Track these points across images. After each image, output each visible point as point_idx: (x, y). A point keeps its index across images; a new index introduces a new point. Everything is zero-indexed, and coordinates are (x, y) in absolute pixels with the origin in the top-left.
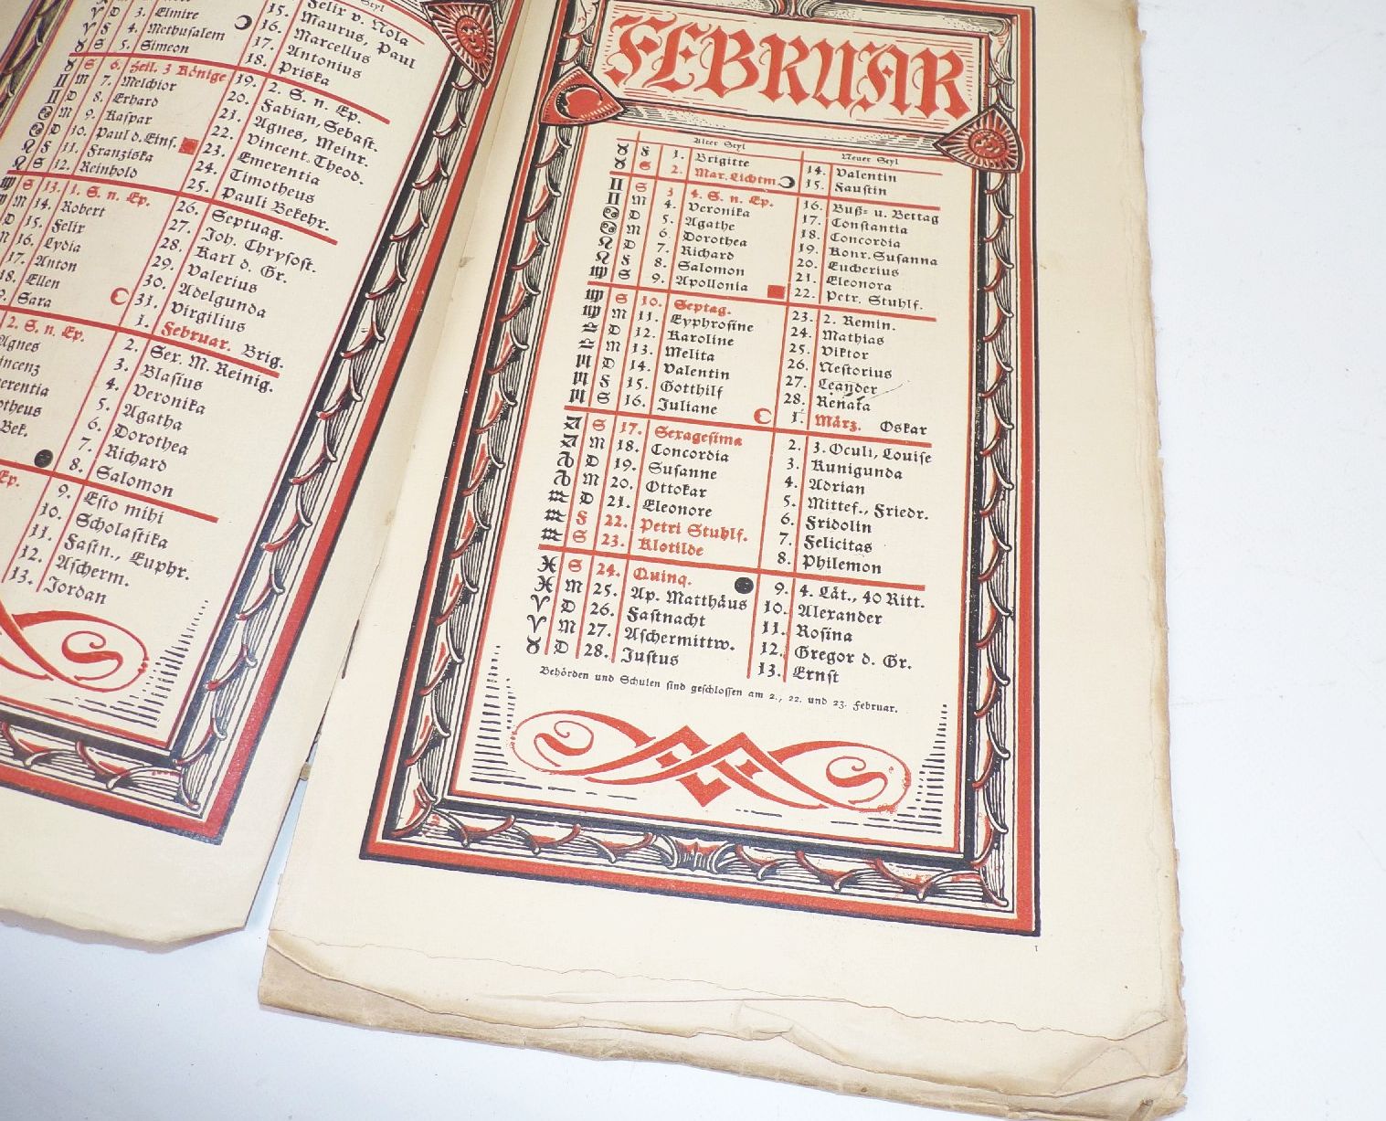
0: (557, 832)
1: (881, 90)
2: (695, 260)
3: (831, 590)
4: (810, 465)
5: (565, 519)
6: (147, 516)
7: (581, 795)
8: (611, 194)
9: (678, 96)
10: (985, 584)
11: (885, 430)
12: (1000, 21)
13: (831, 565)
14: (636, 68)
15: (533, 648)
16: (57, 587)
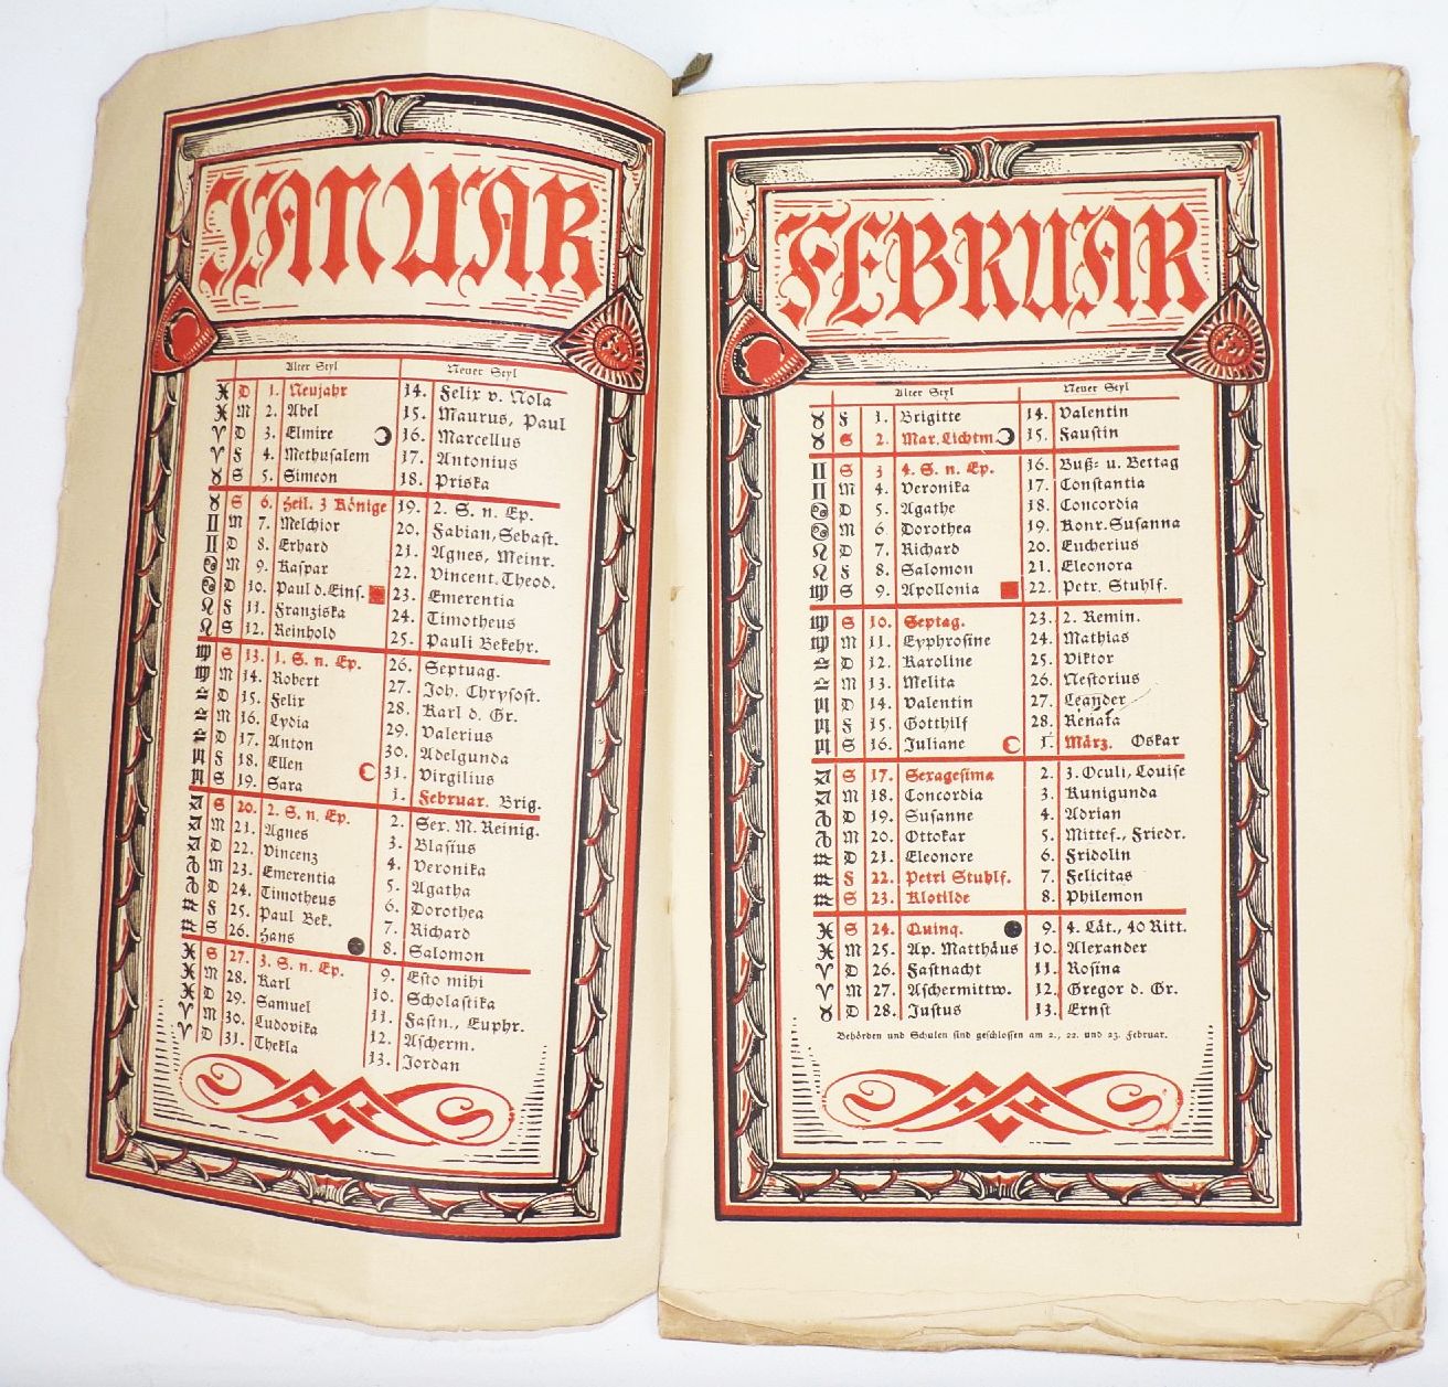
0: (878, 1179)
1: (1101, 282)
2: (918, 561)
3: (1096, 924)
4: (1065, 794)
5: (832, 882)
6: (468, 984)
7: (893, 1145)
8: (815, 485)
9: (870, 331)
10: (1244, 900)
11: (1137, 746)
12: (1239, 146)
13: (1094, 898)
14: (814, 298)
15: (827, 1016)
16: (413, 1064)
